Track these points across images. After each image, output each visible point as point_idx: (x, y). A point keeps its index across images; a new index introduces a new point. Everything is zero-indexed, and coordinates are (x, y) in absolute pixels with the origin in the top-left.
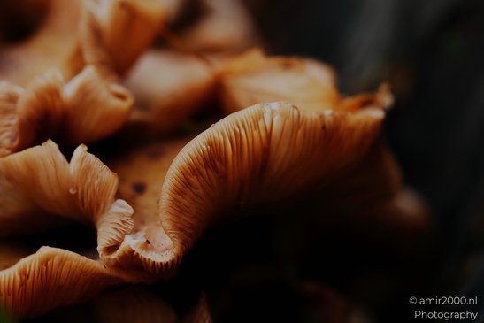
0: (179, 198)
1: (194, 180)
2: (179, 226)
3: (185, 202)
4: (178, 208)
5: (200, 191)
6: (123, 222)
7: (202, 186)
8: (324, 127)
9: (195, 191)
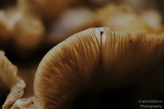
0: (47, 79)
1: (56, 69)
2: (46, 94)
3: (51, 81)
4: (46, 85)
5: (61, 76)
6: (19, 92)
7: (62, 73)
8: (131, 41)
9: (57, 75)
